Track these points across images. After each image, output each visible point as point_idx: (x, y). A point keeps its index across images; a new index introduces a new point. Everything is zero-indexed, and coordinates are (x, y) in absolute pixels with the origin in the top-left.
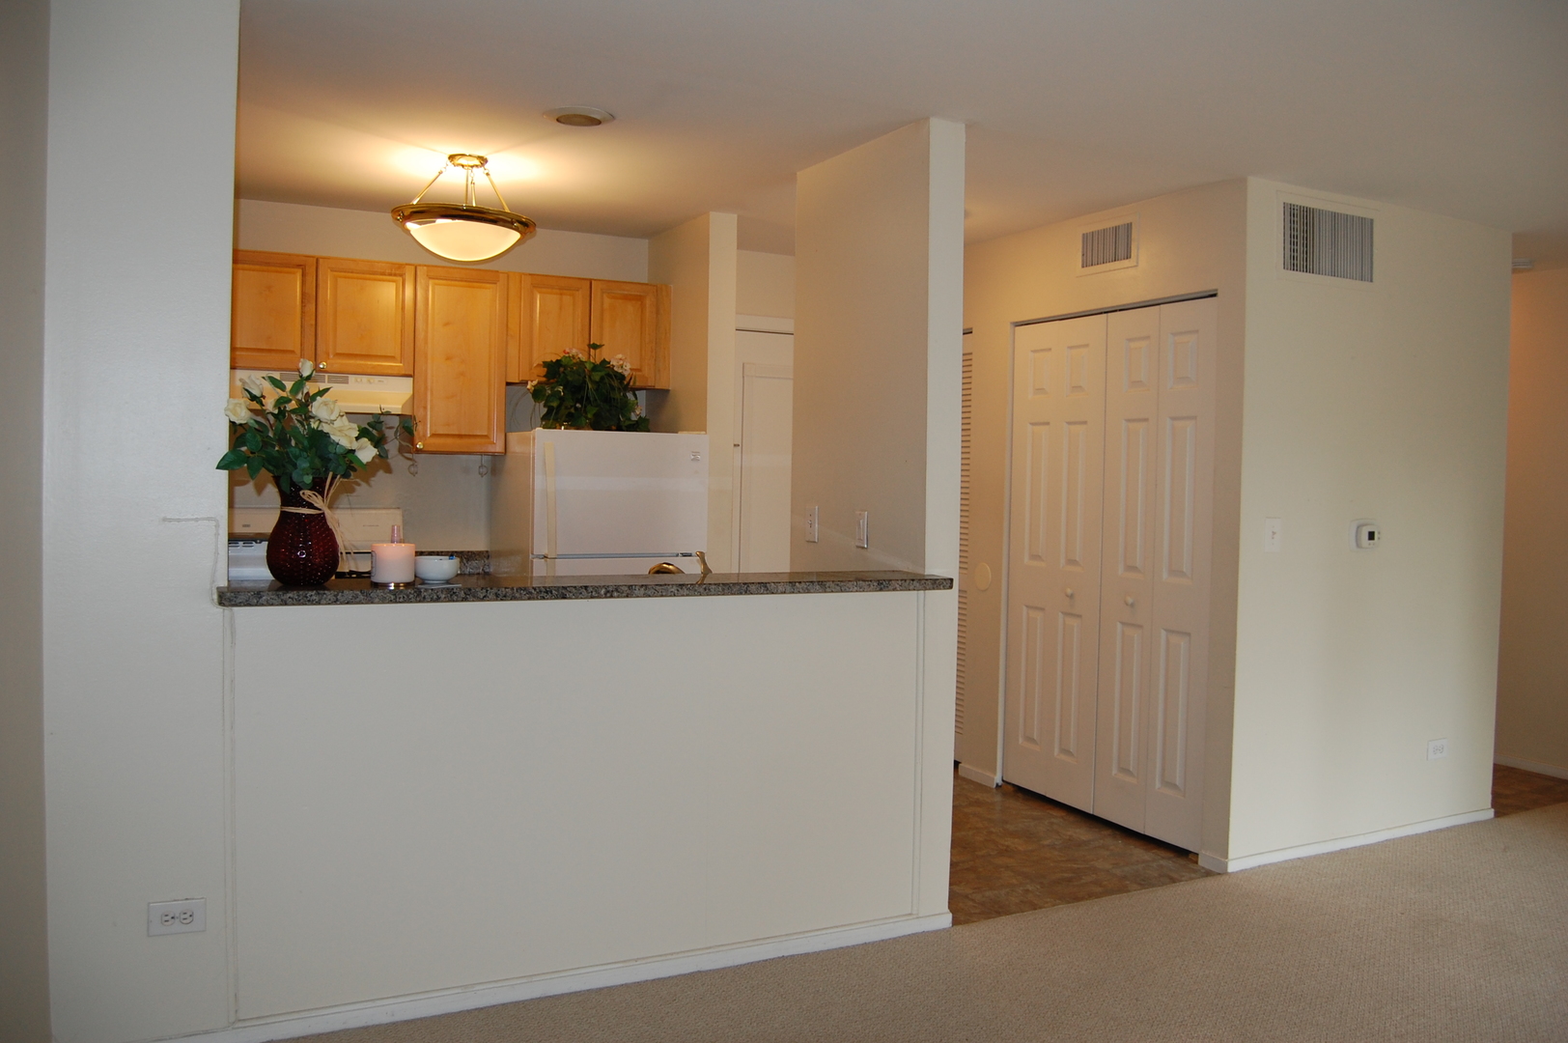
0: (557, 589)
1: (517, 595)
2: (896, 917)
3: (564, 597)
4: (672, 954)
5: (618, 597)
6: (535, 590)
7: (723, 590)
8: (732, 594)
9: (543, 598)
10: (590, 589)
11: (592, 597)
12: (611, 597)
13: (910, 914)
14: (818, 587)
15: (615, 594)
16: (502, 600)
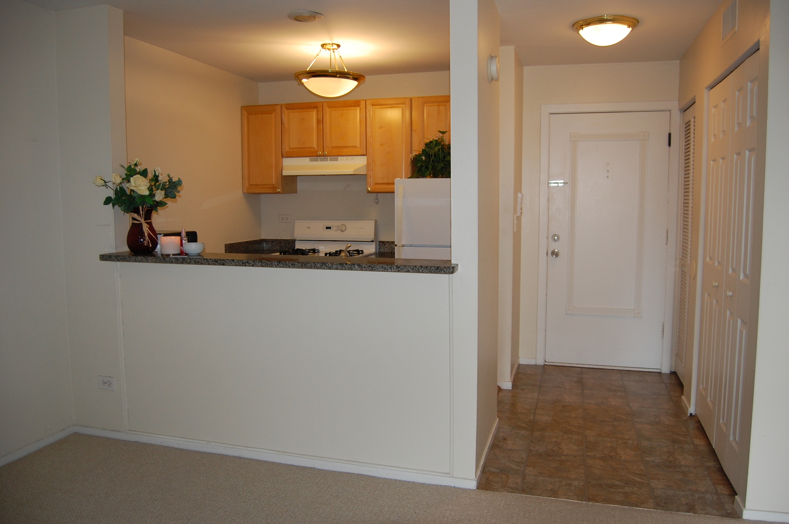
0: (220, 260)
1: (203, 262)
2: (438, 472)
3: (223, 265)
4: (302, 455)
5: (248, 266)
6: (211, 260)
7: (302, 266)
8: (307, 268)
9: (214, 264)
10: (235, 261)
11: (236, 265)
12: (245, 266)
13: (449, 473)
14: (357, 267)
15: (247, 264)
16: (197, 264)
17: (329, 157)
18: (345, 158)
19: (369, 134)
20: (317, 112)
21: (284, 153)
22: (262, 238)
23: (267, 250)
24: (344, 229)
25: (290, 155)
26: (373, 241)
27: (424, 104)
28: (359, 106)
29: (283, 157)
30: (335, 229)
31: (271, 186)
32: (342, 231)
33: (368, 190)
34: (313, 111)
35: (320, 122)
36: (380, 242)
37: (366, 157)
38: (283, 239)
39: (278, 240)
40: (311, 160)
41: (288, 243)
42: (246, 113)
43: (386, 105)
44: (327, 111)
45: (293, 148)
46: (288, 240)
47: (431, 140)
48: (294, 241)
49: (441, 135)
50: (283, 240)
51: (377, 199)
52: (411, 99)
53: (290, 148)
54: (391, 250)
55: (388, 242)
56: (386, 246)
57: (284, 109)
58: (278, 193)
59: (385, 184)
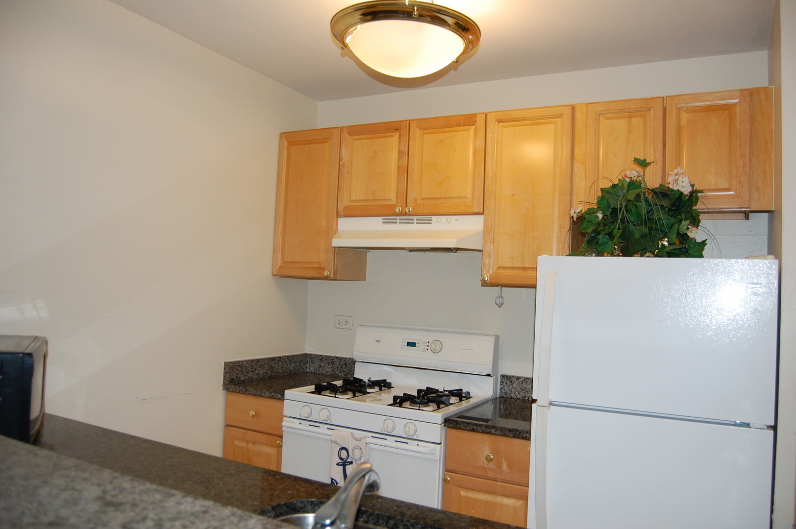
17: (415, 217)
18: (444, 218)
19: (489, 175)
20: (400, 137)
21: (341, 209)
22: (307, 352)
23: (312, 373)
24: (438, 349)
25: (352, 212)
26: (489, 375)
27: (599, 115)
28: (474, 125)
29: (338, 216)
30: (422, 348)
31: (316, 266)
32: (435, 352)
33: (484, 280)
34: (393, 136)
35: (404, 154)
36: (503, 376)
37: (482, 217)
38: (337, 355)
39: (329, 357)
40: (385, 222)
41: (345, 364)
42: (285, 143)
43: (524, 120)
44: (416, 133)
45: (356, 201)
46: (345, 358)
47: (616, 182)
48: (353, 362)
49: (640, 170)
50: (337, 358)
51: (501, 297)
52: (573, 108)
53: (352, 201)
54: (522, 394)
55: (518, 378)
56: (515, 386)
57: (346, 135)
58: (326, 278)
59: (518, 268)
